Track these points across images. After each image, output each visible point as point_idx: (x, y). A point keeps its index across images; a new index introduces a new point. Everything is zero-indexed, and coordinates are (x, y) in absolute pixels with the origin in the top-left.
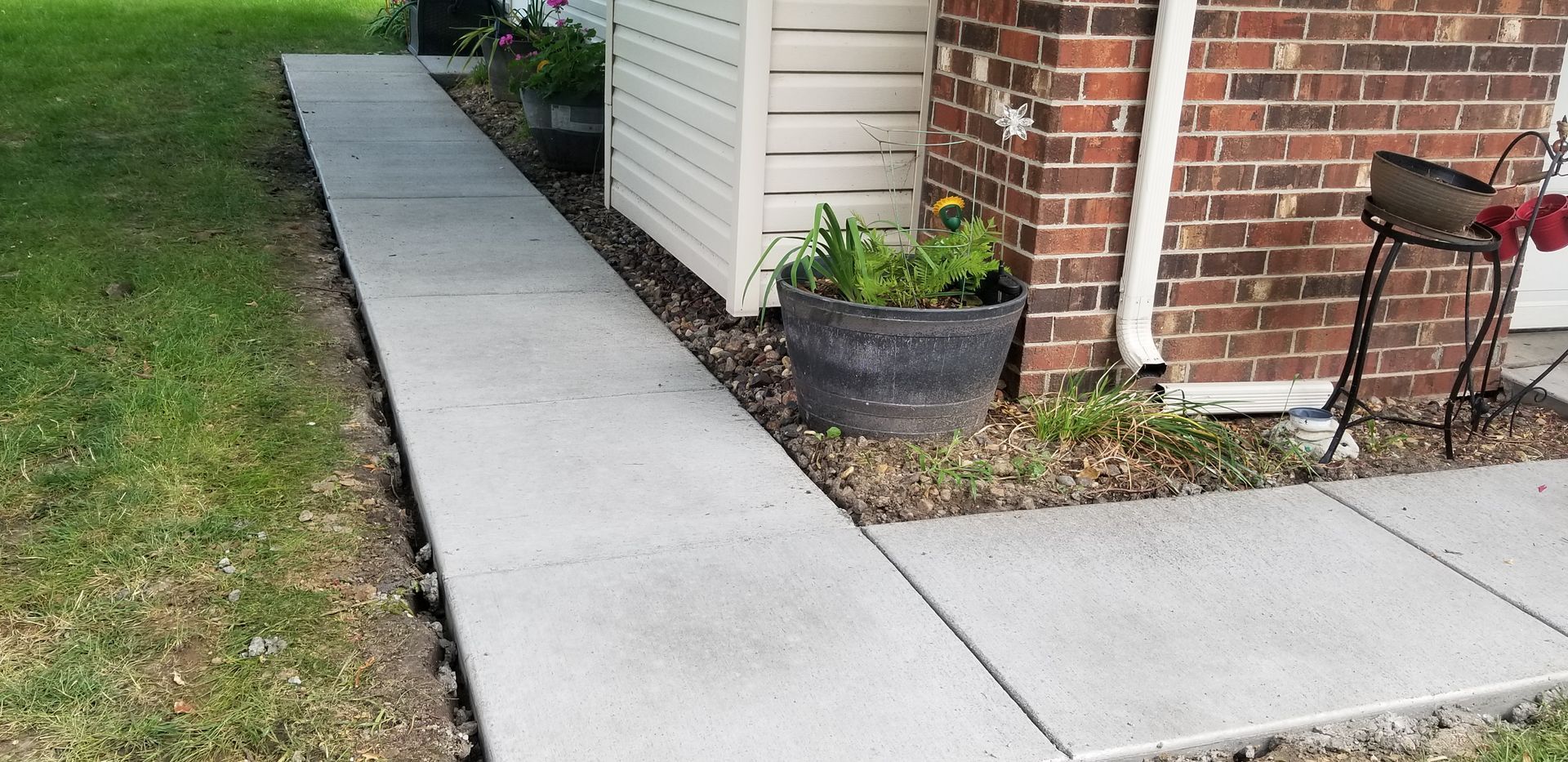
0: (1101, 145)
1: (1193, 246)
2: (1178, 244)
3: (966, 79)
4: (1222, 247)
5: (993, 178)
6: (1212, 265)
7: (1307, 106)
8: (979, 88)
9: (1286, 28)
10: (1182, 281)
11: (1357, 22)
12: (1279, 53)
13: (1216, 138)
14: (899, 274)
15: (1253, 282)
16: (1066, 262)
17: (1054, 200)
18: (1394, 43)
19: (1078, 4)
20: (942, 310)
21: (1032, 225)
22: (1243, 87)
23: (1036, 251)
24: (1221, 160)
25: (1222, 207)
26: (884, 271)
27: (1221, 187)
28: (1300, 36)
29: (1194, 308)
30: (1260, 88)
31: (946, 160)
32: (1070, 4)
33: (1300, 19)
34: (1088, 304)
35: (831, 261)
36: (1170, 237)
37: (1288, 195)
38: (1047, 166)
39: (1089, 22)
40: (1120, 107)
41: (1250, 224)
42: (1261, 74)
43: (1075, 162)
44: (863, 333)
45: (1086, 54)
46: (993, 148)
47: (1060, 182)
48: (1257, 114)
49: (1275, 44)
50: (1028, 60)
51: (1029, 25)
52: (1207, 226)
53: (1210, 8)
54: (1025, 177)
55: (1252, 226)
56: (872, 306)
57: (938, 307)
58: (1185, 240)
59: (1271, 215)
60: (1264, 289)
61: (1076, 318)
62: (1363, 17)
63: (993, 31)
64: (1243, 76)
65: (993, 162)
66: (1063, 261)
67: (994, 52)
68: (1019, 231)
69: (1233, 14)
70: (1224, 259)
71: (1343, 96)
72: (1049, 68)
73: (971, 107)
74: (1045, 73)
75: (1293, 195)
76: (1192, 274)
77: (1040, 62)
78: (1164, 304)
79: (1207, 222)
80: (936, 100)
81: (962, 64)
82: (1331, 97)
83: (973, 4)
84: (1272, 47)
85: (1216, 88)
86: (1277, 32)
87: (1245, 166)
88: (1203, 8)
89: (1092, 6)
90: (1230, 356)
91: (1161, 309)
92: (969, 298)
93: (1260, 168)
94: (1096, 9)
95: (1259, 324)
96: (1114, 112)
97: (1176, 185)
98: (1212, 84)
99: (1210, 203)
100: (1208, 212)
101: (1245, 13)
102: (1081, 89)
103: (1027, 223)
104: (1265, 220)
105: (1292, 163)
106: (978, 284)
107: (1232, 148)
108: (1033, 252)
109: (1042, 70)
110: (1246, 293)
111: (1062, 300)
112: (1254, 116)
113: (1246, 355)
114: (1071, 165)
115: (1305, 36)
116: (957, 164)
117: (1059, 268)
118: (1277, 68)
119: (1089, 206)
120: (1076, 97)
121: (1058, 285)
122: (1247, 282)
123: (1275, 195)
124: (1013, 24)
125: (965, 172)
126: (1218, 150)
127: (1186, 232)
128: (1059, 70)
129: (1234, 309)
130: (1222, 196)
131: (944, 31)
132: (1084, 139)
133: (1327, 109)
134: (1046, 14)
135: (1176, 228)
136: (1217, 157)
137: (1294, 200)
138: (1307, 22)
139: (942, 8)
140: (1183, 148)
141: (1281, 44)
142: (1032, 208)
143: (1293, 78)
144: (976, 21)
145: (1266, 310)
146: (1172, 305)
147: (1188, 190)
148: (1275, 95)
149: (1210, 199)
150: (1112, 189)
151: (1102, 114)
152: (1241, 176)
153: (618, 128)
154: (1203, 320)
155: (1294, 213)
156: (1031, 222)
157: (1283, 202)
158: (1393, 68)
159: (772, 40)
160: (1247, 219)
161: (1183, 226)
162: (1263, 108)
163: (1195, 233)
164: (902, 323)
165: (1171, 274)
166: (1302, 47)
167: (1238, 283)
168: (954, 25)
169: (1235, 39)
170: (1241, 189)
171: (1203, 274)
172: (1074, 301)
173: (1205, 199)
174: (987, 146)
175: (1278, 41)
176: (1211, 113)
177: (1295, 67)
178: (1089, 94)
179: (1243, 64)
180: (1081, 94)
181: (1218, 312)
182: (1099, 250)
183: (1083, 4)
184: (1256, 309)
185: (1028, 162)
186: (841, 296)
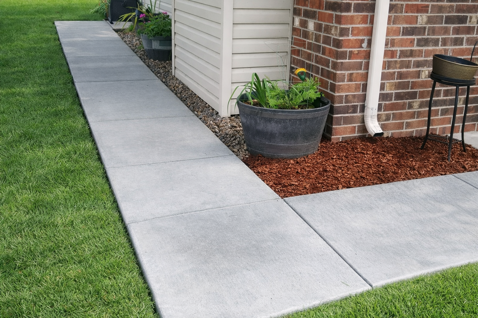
0: (358, 53)
1: (391, 90)
2: (385, 89)
3: (305, 29)
4: (401, 90)
5: (317, 65)
6: (399, 96)
7: (431, 38)
8: (311, 33)
9: (422, 10)
10: (387, 102)
11: (449, 7)
12: (419, 19)
13: (397, 50)
14: (284, 98)
15: (413, 102)
16: (346, 96)
17: (342, 74)
18: (462, 14)
19: (348, 1)
20: (300, 110)
21: (334, 83)
22: (407, 32)
23: (336, 92)
24: (400, 57)
25: (401, 76)
26: (278, 97)
27: (400, 68)
28: (427, 12)
29: (392, 112)
30: (413, 32)
31: (299, 58)
32: (345, 2)
33: (427, 6)
34: (355, 111)
35: (257, 94)
36: (382, 87)
37: (424, 70)
38: (339, 61)
39: (352, 9)
40: (364, 39)
41: (411, 81)
42: (413, 27)
43: (349, 59)
44: (270, 119)
45: (351, 20)
46: (317, 54)
47: (343, 67)
48: (412, 41)
49: (418, 16)
50: (330, 23)
51: (329, 9)
52: (396, 82)
53: (394, 3)
54: (330, 65)
55: (413, 82)
56: (273, 109)
57: (298, 109)
58: (388, 88)
59: (419, 77)
60: (418, 104)
61: (351, 116)
62: (451, 5)
63: (315, 12)
64: (407, 28)
65: (317, 59)
66: (345, 95)
67: (316, 20)
68: (329, 85)
69: (402, 5)
70: (402, 94)
71: (444, 34)
72: (338, 26)
73: (308, 39)
74: (336, 27)
75: (426, 70)
76: (391, 100)
77: (334, 23)
78: (381, 111)
79: (395, 81)
80: (294, 36)
81: (304, 24)
82: (440, 34)
83: (307, 2)
84: (417, 17)
85: (397, 32)
86: (418, 11)
87: (408, 60)
88: (392, 3)
89: (353, 2)
90: (406, 129)
91: (380, 113)
92: (310, 105)
93: (414, 61)
94: (355, 4)
95: (416, 117)
96: (362, 41)
97: (384, 68)
98: (395, 30)
99: (396, 74)
100: (396, 77)
101: (407, 5)
102: (350, 33)
103: (332, 82)
104: (417, 80)
105: (426, 59)
106: (313, 101)
107: (403, 54)
108: (334, 92)
109: (335, 26)
110: (410, 106)
111: (345, 110)
112: (411, 42)
113: (411, 128)
114: (347, 61)
115: (429, 13)
116: (304, 60)
117: (344, 98)
118: (419, 24)
119: (354, 75)
120: (348, 36)
121: (344, 104)
122: (411, 102)
123: (420, 70)
124: (323, 10)
125: (307, 63)
126: (398, 54)
127: (388, 84)
128: (342, 26)
129: (406, 112)
130: (401, 71)
131: (296, 12)
132: (352, 51)
133: (438, 39)
134: (336, 6)
135: (384, 83)
136: (398, 57)
137: (427, 72)
138: (430, 8)
139: (295, 4)
140: (386, 54)
141: (420, 16)
142: (333, 77)
143: (425, 28)
144: (308, 8)
145: (418, 112)
146: (384, 111)
147: (388, 69)
148: (419, 34)
149: (396, 73)
150: (362, 69)
151: (358, 42)
152: (407, 64)
153: (177, 48)
154: (395, 117)
155: (427, 77)
156: (333, 81)
157: (423, 73)
158: (462, 23)
159: (233, 13)
160: (410, 79)
161: (387, 82)
162: (414, 39)
163: (391, 85)
164: (285, 115)
165: (383, 100)
166: (429, 17)
167: (408, 103)
168: (300, 10)
169: (404, 14)
170: (407, 68)
171: (395, 100)
172: (349, 110)
173: (395, 72)
174: (315, 53)
175: (419, 15)
176: (395, 41)
177: (426, 24)
178: (353, 35)
179: (407, 23)
180: (350, 35)
181: (401, 114)
182: (358, 91)
183: (350, 2)
184: (415, 112)
185: (331, 59)
186: (261, 105)
